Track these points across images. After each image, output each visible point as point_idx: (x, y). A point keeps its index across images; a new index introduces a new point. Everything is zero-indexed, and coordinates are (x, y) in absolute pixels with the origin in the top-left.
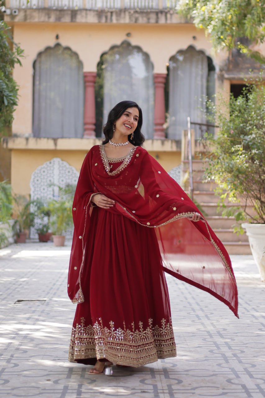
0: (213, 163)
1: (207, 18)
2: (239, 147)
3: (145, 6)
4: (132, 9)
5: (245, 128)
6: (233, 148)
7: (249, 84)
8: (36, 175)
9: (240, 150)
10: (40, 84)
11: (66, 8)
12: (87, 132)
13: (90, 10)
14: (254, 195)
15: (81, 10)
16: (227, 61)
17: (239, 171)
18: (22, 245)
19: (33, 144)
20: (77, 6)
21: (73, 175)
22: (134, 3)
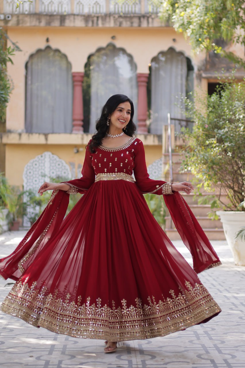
0: (189, 155)
1: (186, 23)
2: (214, 141)
3: (128, 11)
4: (117, 14)
5: (219, 123)
6: (207, 141)
7: (222, 82)
8: (28, 168)
9: (214, 143)
10: (32, 83)
11: (55, 13)
12: (75, 128)
13: (78, 15)
14: (228, 184)
15: (69, 15)
16: (205, 62)
17: (213, 162)
18: (16, 233)
19: (25, 139)
20: (65, 11)
21: (63, 168)
22: (118, 8)
